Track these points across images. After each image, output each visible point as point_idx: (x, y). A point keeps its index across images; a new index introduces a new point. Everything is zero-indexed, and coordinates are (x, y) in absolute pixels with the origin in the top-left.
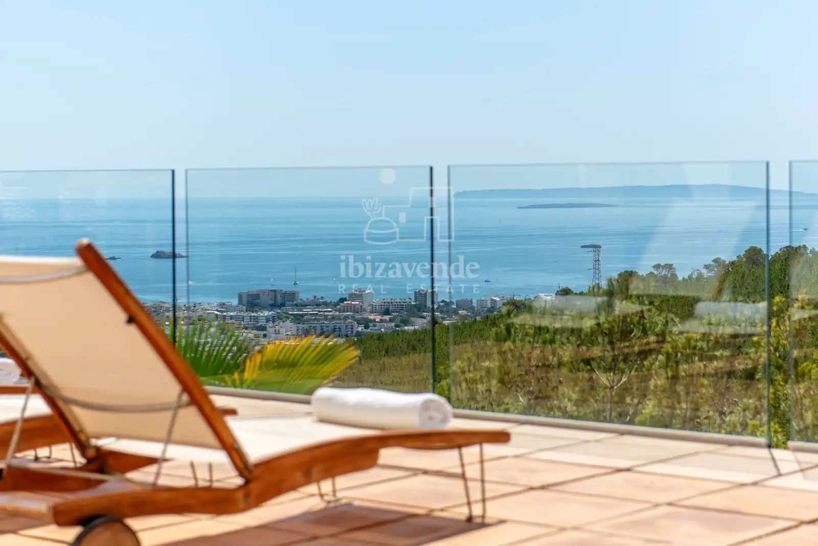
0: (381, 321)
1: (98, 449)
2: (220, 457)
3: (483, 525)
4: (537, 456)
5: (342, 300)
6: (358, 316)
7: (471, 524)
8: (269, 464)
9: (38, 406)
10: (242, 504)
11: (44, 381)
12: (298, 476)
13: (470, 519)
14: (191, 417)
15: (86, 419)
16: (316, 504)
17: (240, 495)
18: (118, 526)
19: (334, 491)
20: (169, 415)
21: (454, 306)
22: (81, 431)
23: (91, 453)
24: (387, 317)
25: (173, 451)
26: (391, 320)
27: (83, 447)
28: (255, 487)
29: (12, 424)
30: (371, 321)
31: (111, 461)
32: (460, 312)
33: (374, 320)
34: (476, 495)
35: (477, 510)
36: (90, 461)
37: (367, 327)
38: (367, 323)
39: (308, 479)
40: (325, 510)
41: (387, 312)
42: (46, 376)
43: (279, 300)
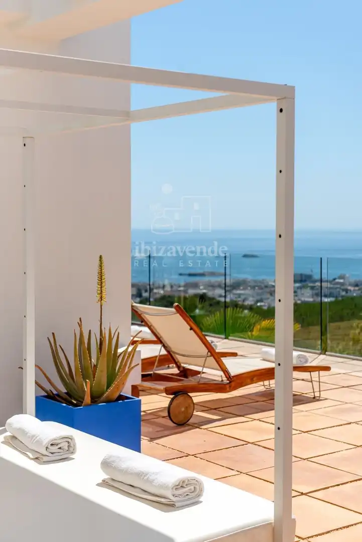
0: (354, 290)
1: (184, 368)
2: (222, 373)
3: (318, 400)
4: (353, 374)
5: (335, 279)
6: (342, 287)
7: (315, 399)
8: (238, 376)
9: (164, 352)
10: (228, 389)
11: (166, 345)
12: (249, 381)
13: (314, 398)
14: (211, 360)
15: (180, 359)
16: (262, 389)
17: (228, 386)
18: (186, 395)
19: (269, 385)
20: (205, 358)
22: (178, 362)
23: (181, 369)
24: (357, 288)
25: (205, 370)
26: (359, 290)
27: (179, 367)
28: (233, 384)
29: (156, 357)
31: (188, 372)
34: (317, 389)
35: (317, 394)
36: (181, 372)
37: (347, 292)
38: (347, 291)
39: (252, 382)
40: (265, 391)
41: (357, 285)
42: (167, 344)
43: (304, 279)
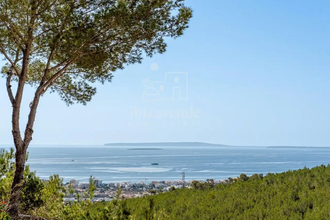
21: (108, 186)
30: (79, 191)
32: (111, 188)
33: (80, 191)
